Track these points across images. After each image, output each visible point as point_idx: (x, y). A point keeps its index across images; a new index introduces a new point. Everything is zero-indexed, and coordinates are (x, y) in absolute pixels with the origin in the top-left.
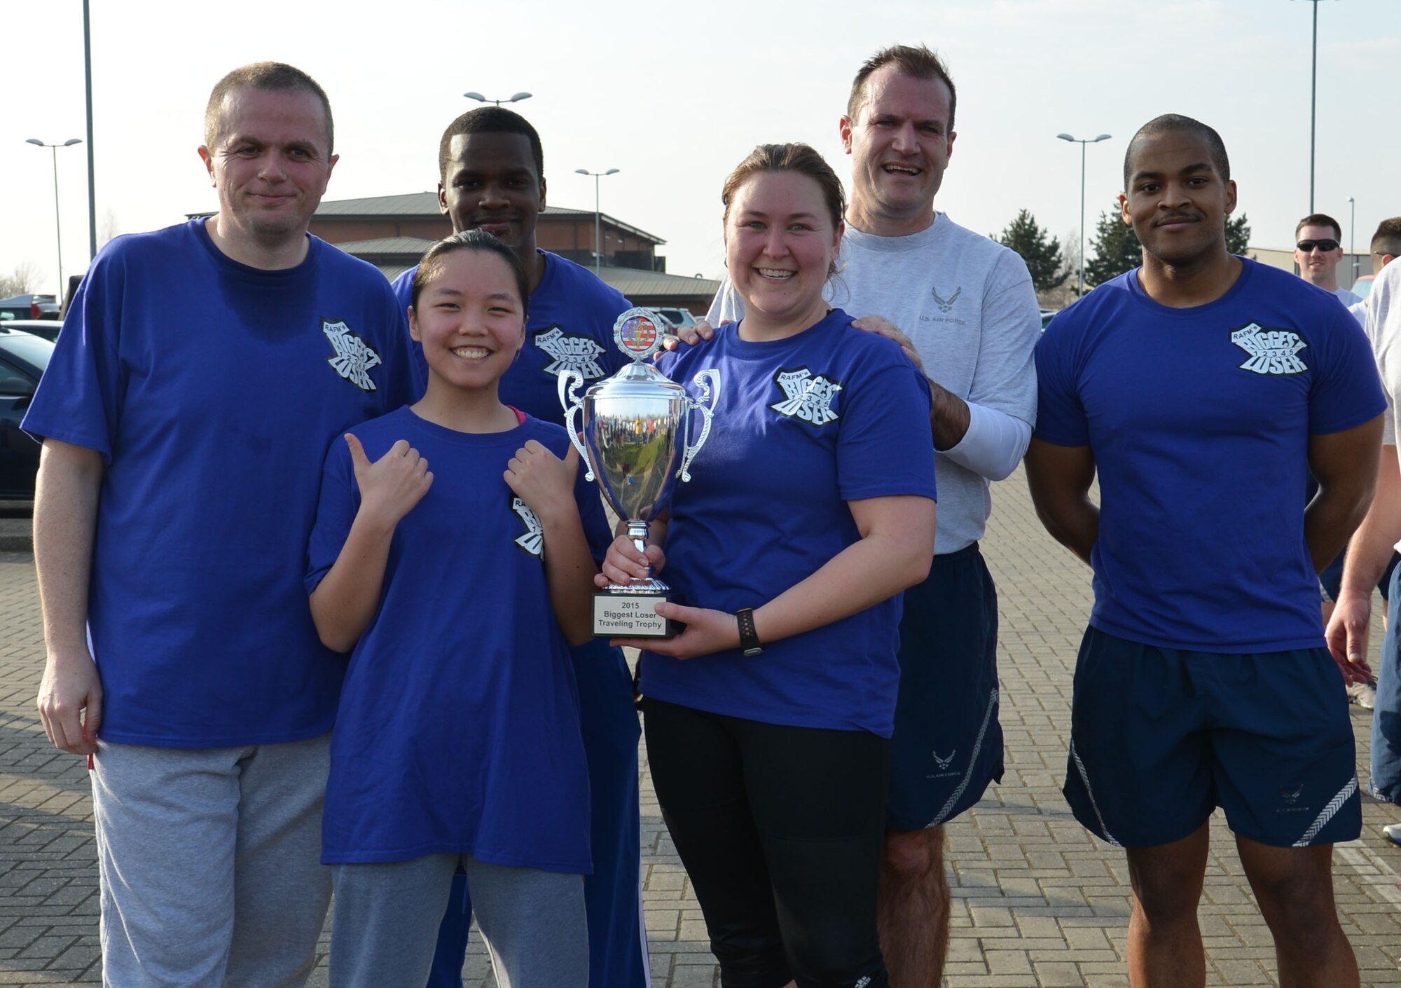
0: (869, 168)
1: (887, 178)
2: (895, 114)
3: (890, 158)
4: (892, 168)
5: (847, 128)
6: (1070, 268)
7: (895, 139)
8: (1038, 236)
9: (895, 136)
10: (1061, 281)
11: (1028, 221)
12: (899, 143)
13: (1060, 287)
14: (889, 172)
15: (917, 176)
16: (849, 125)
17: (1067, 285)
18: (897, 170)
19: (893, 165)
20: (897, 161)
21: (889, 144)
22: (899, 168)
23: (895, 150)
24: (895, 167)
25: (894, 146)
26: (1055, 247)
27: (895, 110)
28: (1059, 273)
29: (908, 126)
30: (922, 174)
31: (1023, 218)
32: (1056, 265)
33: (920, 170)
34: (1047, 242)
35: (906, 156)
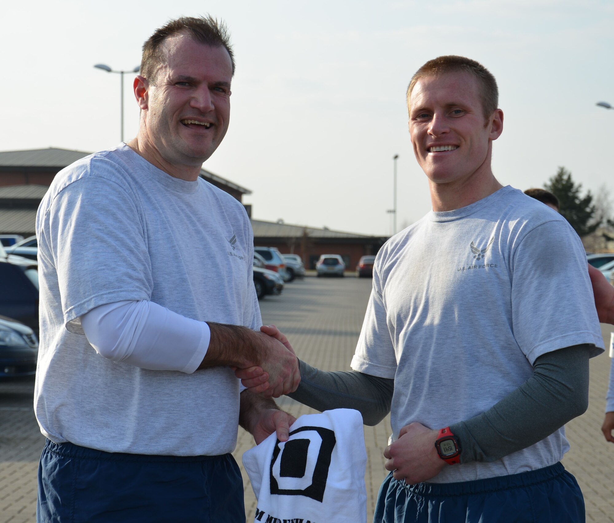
0: (169, 121)
1: (185, 132)
2: (193, 76)
3: (189, 114)
4: (190, 122)
5: (142, 87)
6: (602, 218)
7: (193, 98)
8: (574, 190)
9: (193, 95)
10: (593, 228)
11: (565, 177)
12: (197, 101)
13: (592, 234)
14: (186, 125)
15: (209, 130)
16: (144, 84)
17: (599, 233)
18: (195, 124)
19: (191, 120)
20: (195, 117)
21: (188, 102)
22: (197, 122)
23: (194, 108)
24: (193, 122)
25: (193, 103)
26: (588, 199)
27: (192, 72)
28: (591, 222)
29: (204, 86)
30: (213, 127)
31: (561, 174)
32: (589, 216)
33: (212, 124)
34: (582, 195)
35: (202, 112)
